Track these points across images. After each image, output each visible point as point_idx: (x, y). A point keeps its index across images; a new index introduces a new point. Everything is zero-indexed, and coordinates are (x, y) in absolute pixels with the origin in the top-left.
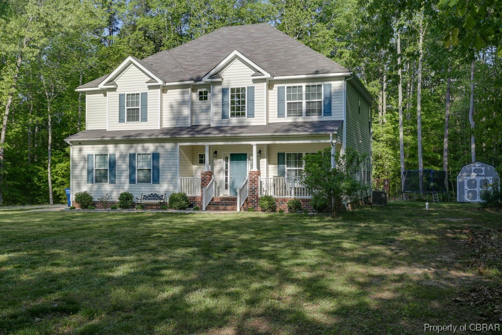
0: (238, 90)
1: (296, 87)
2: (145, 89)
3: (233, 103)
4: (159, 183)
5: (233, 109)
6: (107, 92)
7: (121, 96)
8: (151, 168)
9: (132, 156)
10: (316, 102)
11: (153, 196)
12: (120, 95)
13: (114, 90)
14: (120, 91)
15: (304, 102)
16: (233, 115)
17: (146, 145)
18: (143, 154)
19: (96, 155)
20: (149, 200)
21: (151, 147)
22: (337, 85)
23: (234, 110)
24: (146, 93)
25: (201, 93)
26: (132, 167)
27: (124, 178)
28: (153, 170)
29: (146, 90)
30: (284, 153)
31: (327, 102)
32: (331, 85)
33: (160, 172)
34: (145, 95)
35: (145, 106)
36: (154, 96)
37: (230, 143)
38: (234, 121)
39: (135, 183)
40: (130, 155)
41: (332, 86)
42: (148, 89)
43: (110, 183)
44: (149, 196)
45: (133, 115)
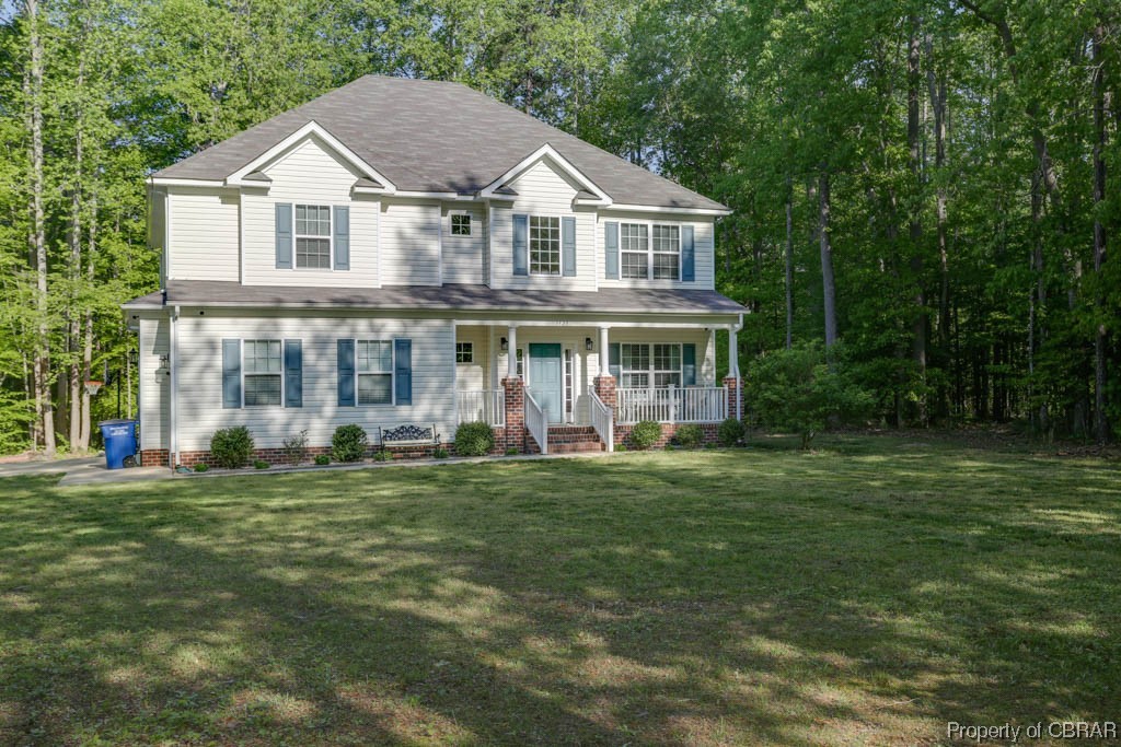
0: (545, 221)
1: (636, 226)
2: (344, 200)
3: (534, 245)
4: (410, 404)
5: (534, 257)
6: (243, 196)
7: (282, 210)
8: (393, 372)
9: (346, 346)
10: (667, 255)
11: (407, 431)
12: (278, 206)
13: (263, 191)
14: (278, 194)
15: (650, 253)
16: (535, 267)
17: (378, 321)
18: (372, 342)
19: (246, 341)
20: (399, 439)
21: (391, 327)
22: (701, 229)
23: (537, 259)
24: (347, 209)
25: (455, 219)
26: (346, 370)
27: (324, 393)
28: (397, 374)
29: (346, 201)
30: (619, 344)
31: (686, 256)
32: (692, 228)
33: (413, 379)
34: (343, 213)
35: (344, 234)
36: (364, 216)
37: (561, 324)
38: (541, 280)
39: (353, 405)
40: (340, 342)
41: (695, 230)
42: (350, 198)
43: (286, 406)
44: (397, 431)
45: (313, 253)
